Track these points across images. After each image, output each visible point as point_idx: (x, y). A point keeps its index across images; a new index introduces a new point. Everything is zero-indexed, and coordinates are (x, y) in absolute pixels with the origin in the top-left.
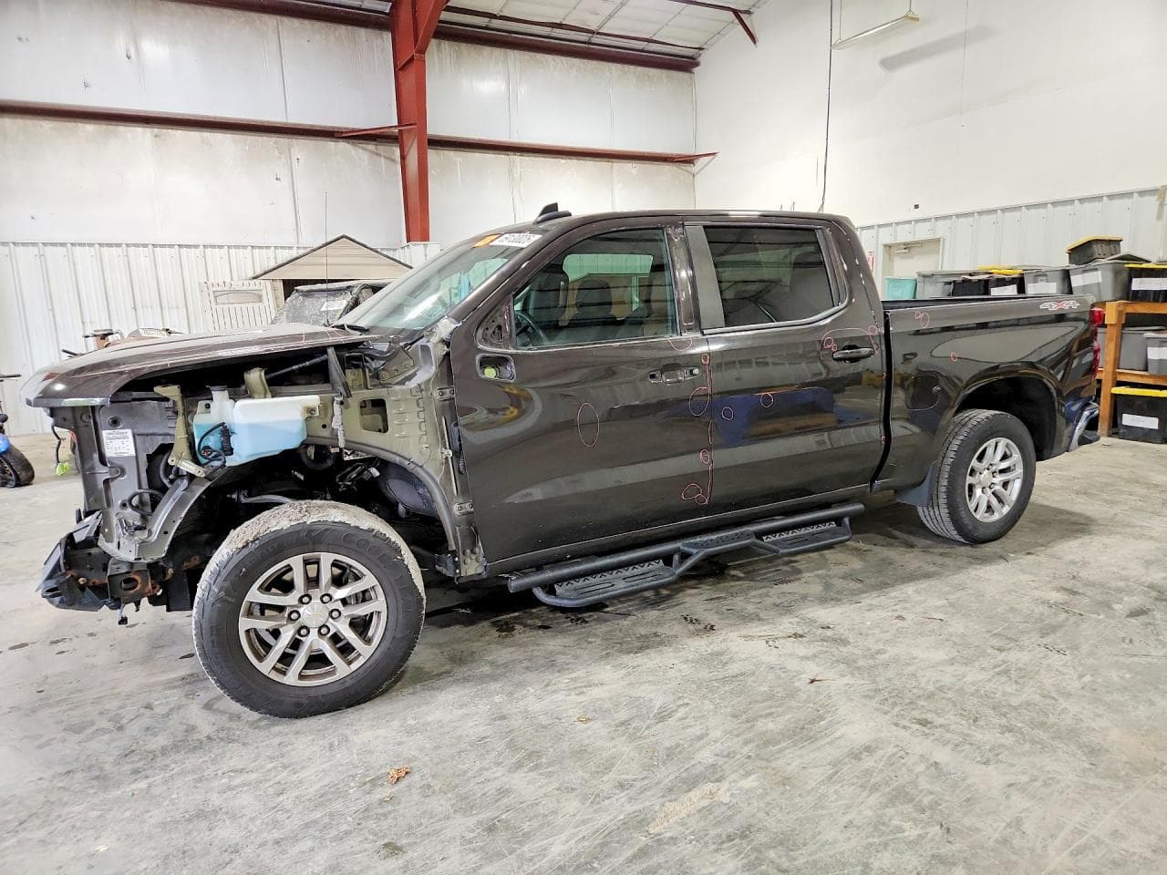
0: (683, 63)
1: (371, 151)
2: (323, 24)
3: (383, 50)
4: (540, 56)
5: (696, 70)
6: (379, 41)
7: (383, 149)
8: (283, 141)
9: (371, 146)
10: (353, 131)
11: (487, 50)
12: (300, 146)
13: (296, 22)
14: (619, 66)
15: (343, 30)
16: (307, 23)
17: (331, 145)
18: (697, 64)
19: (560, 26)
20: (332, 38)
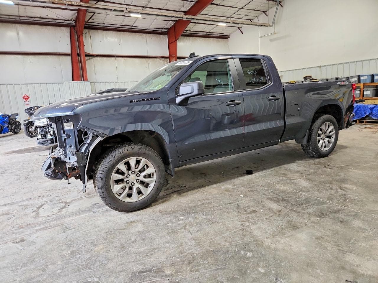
0: (226, 37)
1: (163, 61)
2: (154, 35)
3: (166, 39)
4: (196, 38)
5: (229, 38)
6: (165, 37)
7: (165, 60)
8: (147, 59)
9: (163, 59)
10: (162, 56)
11: (186, 37)
12: (150, 60)
13: (149, 35)
14: (213, 39)
15: (158, 35)
16: (151, 35)
17: (156, 59)
18: (229, 37)
19: (201, 32)
20: (156, 37)
